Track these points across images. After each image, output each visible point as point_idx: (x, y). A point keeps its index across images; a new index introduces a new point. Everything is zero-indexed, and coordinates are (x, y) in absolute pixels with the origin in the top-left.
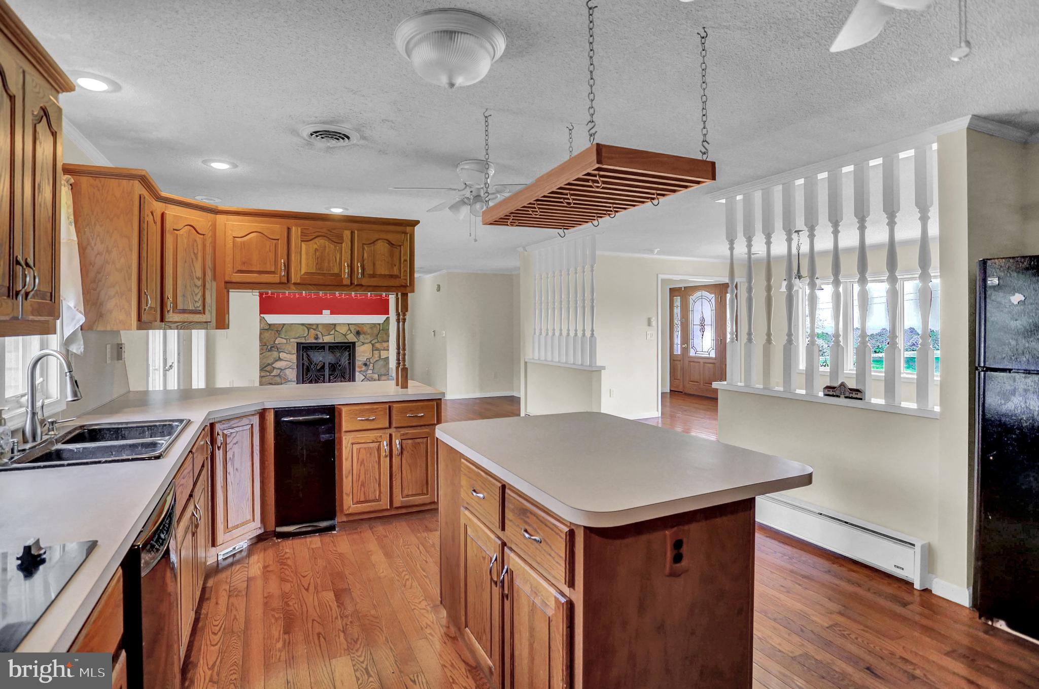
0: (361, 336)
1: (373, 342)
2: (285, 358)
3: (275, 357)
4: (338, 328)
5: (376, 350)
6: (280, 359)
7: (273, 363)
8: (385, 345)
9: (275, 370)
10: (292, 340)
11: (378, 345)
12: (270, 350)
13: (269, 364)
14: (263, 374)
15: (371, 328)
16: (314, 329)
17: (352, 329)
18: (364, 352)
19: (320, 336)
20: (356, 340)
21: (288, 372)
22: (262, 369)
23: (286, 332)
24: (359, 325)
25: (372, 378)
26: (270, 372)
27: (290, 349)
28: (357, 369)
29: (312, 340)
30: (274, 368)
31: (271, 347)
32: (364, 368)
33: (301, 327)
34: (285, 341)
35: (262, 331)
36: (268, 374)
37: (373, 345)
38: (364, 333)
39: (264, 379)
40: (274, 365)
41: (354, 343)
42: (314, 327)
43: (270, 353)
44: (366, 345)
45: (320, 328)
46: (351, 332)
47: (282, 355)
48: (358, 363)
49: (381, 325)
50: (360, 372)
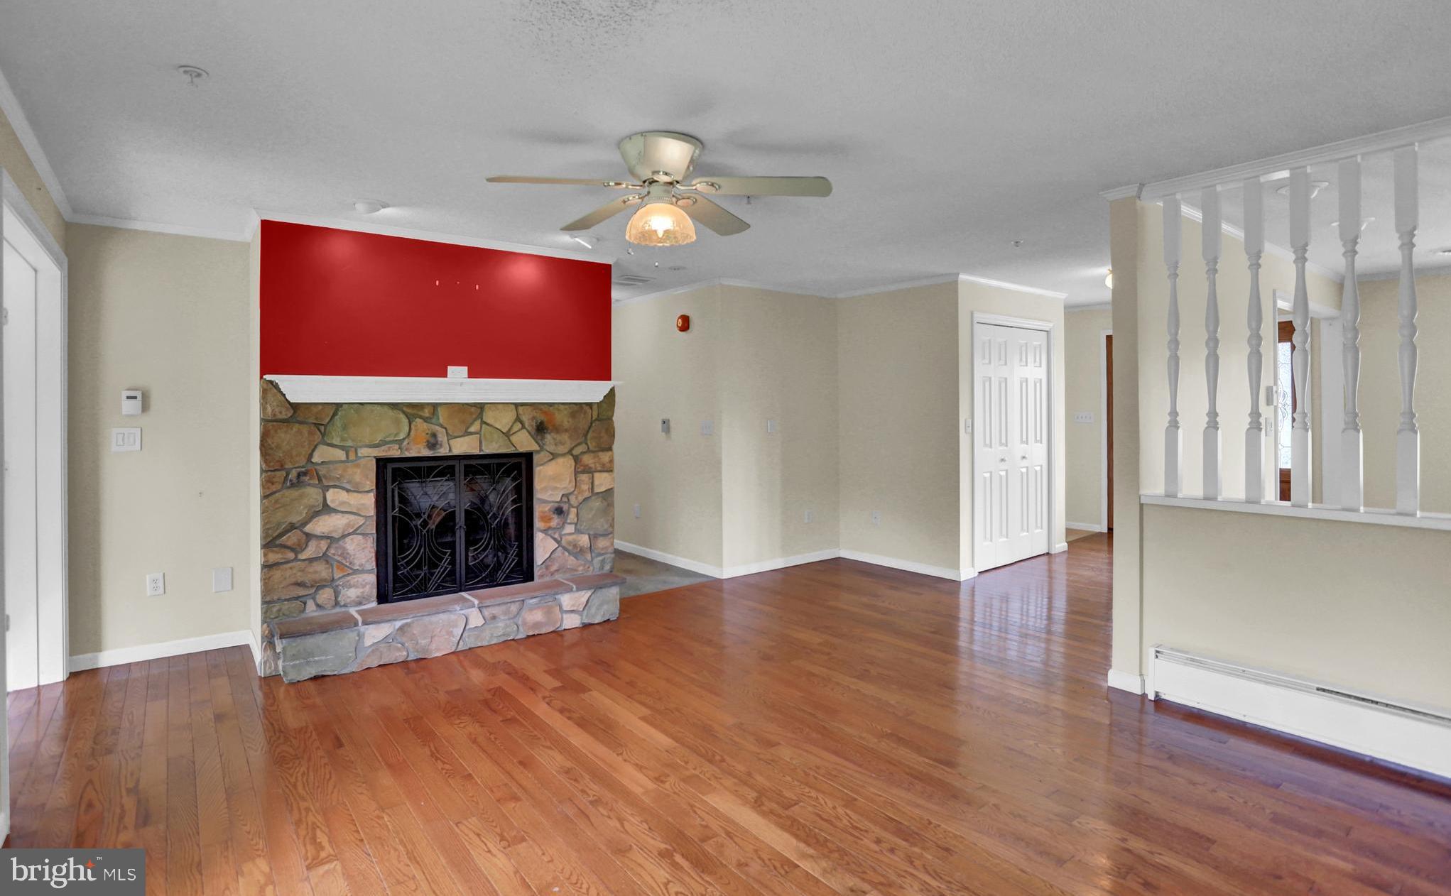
0: (549, 438)
1: (575, 452)
2: (343, 503)
3: (312, 502)
4: (489, 416)
5: (583, 472)
6: (326, 509)
7: (305, 523)
8: (605, 457)
9: (313, 545)
10: (363, 452)
11: (588, 460)
12: (298, 483)
13: (292, 527)
14: (274, 557)
15: (573, 415)
16: (426, 420)
17: (525, 418)
18: (555, 478)
19: (442, 437)
20: (534, 447)
21: (351, 545)
22: (270, 543)
23: (345, 428)
24: (545, 408)
25: (575, 546)
26: (297, 549)
27: (357, 478)
28: (538, 524)
29: (419, 450)
30: (309, 536)
31: (299, 475)
32: (555, 521)
33: (390, 413)
34: (341, 455)
35: (270, 427)
36: (291, 555)
37: (577, 459)
38: (557, 430)
39: (277, 574)
40: (308, 529)
41: (528, 457)
42: (426, 413)
43: (294, 493)
44: (560, 460)
45: (442, 415)
46: (523, 427)
47: (334, 497)
48: (538, 509)
49: (595, 407)
50: (545, 531)
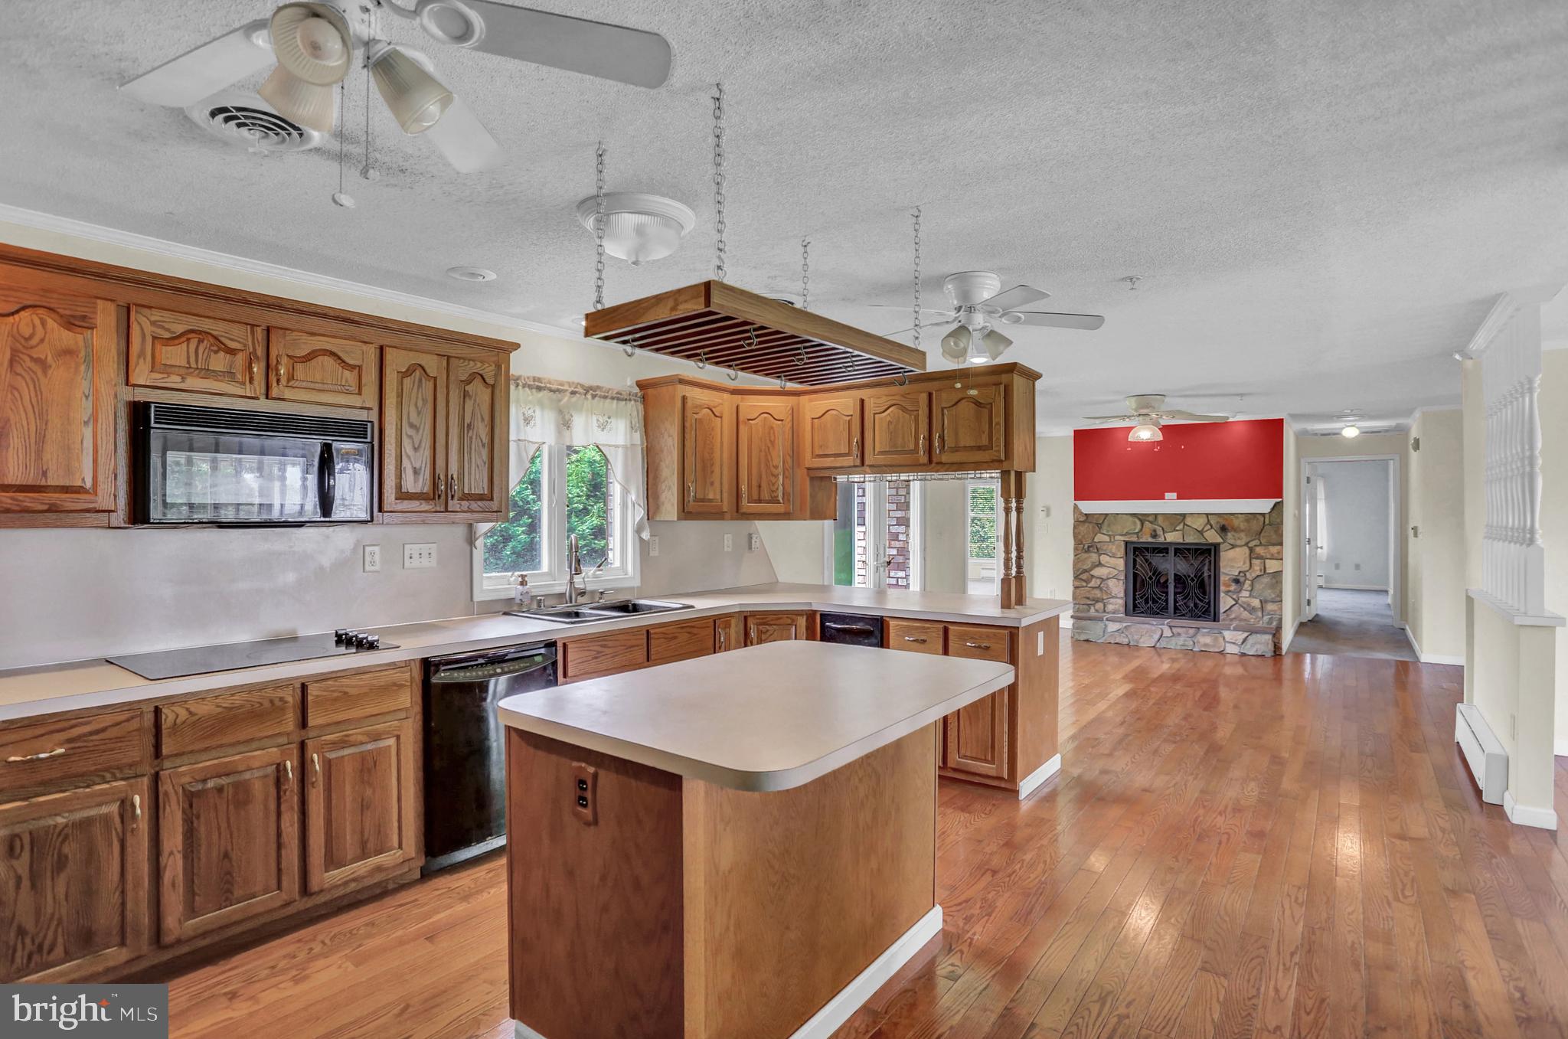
0: (1229, 535)
1: (1250, 545)
2: (1107, 562)
3: (1093, 560)
4: (1188, 521)
5: (1257, 558)
6: (1100, 564)
7: (1091, 570)
8: (1274, 549)
9: (1094, 580)
10: (1117, 538)
11: (1259, 550)
12: (1088, 551)
13: (1085, 571)
14: (1078, 584)
15: (1248, 521)
16: (1151, 522)
17: (1212, 522)
18: (1232, 560)
19: (1160, 532)
20: (1220, 540)
21: (1111, 583)
22: (1076, 577)
23: (1109, 525)
24: (1225, 516)
25: (1249, 605)
26: (1087, 581)
27: (1114, 551)
28: (1222, 588)
29: (1146, 538)
30: (1093, 576)
31: (1089, 547)
32: (1233, 587)
33: (1131, 519)
34: (1107, 539)
35: (1078, 523)
36: (1084, 584)
37: (1251, 550)
38: (1235, 530)
39: (1078, 591)
40: (1091, 573)
41: (1216, 546)
42: (1150, 519)
43: (1086, 555)
44: (1237, 549)
45: (1160, 519)
46: (1212, 527)
47: (1104, 559)
48: (1223, 578)
49: (1267, 516)
50: (1227, 592)
